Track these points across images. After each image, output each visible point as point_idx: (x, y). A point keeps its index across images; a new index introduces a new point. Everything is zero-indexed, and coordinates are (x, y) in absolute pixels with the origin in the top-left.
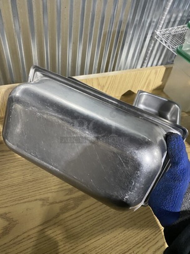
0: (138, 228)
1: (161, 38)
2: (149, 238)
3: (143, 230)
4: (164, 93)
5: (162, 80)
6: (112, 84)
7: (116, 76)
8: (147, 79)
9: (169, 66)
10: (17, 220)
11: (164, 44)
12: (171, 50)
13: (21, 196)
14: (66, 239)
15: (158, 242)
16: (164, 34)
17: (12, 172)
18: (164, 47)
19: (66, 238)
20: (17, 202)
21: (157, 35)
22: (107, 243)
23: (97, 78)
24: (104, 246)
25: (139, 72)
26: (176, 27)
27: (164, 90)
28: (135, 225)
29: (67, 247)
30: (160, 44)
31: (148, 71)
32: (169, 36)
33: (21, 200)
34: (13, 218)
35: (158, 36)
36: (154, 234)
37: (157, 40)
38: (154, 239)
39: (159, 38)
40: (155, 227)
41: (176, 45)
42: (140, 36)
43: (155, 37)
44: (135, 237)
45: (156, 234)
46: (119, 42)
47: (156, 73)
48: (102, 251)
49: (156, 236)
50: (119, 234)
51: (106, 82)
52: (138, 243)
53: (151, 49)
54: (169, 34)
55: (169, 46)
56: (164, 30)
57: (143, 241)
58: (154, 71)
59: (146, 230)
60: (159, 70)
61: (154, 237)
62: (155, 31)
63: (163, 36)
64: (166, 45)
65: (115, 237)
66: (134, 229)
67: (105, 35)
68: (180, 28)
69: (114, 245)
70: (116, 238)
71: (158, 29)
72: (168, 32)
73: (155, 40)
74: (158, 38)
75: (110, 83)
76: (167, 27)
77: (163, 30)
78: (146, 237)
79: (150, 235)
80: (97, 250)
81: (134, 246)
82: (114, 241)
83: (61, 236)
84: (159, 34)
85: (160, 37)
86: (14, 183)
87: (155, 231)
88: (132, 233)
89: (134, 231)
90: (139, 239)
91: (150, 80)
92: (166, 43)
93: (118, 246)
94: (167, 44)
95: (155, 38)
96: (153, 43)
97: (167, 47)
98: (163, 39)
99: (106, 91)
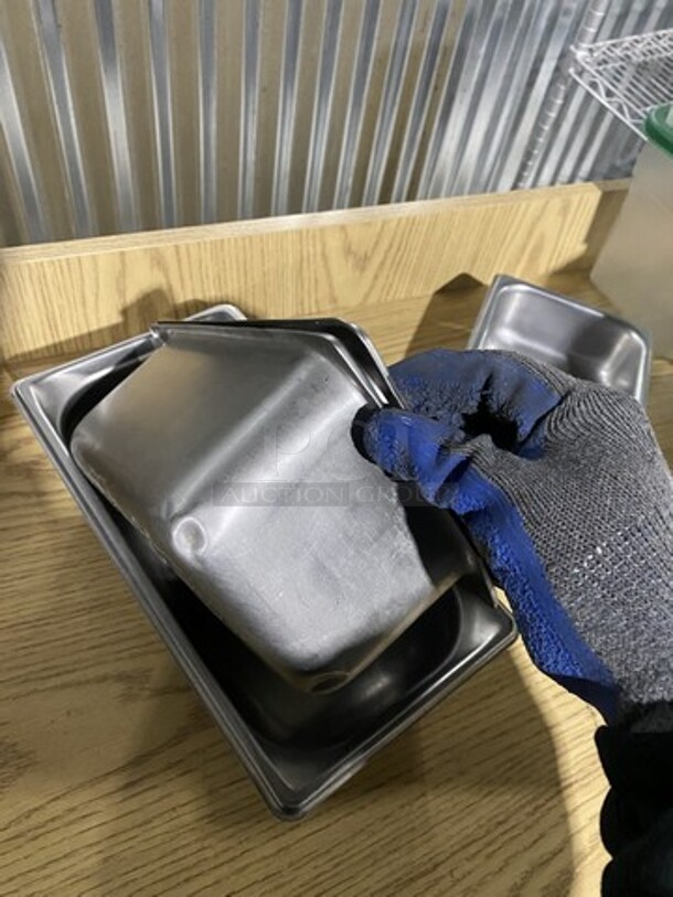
0: (472, 786)
1: (594, 77)
2: (512, 822)
3: (490, 792)
4: (593, 287)
5: (589, 239)
6: (399, 249)
7: (412, 222)
8: (530, 233)
9: (613, 185)
10: (31, 752)
11: (603, 100)
12: (628, 121)
13: (46, 665)
14: (207, 823)
15: (542, 836)
16: (605, 62)
17: (19, 575)
18: (602, 110)
19: (206, 820)
20: (32, 686)
21: (576, 61)
22: (357, 841)
23: (343, 228)
24: (348, 851)
25: (499, 205)
26: (648, 35)
27: (593, 275)
28: (462, 773)
29: (209, 853)
30: (588, 97)
31: (536, 205)
32: (623, 68)
33: (50, 677)
34: (14, 745)
35: (580, 69)
36: (529, 809)
37: (576, 84)
38: (528, 828)
39: (585, 75)
40: (532, 783)
41: (648, 102)
42: (513, 65)
43: (571, 71)
44: (459, 820)
45: (536, 809)
46: (436, 88)
47: (565, 210)
48: (339, 869)
49: (538, 815)
50: (403, 806)
51: (377, 243)
52: (470, 840)
53: (553, 115)
54: (622, 59)
55: (620, 109)
56: (604, 44)
57: (488, 832)
58: (556, 203)
59: (502, 793)
60: (576, 198)
61: (529, 822)
62: (572, 48)
63: (601, 68)
64: (609, 102)
65: (388, 816)
66: (459, 789)
67: (381, 62)
68: (666, 39)
69: (382, 847)
70: (388, 820)
71: (581, 39)
72: (618, 52)
73: (570, 81)
74: (580, 74)
75: (391, 245)
76: (615, 33)
77: (600, 44)
78: (500, 819)
79: (517, 811)
80: (321, 861)
81: (454, 849)
82: (385, 833)
83: (191, 812)
84: (584, 58)
85: (588, 72)
86: (22, 613)
87: (534, 799)
88: (449, 805)
89: (457, 799)
90: (475, 826)
91: (542, 237)
92: (609, 94)
93: (396, 850)
94: (614, 99)
95: (570, 76)
96: (561, 95)
97: (613, 109)
98: (599, 79)
99: (376, 277)
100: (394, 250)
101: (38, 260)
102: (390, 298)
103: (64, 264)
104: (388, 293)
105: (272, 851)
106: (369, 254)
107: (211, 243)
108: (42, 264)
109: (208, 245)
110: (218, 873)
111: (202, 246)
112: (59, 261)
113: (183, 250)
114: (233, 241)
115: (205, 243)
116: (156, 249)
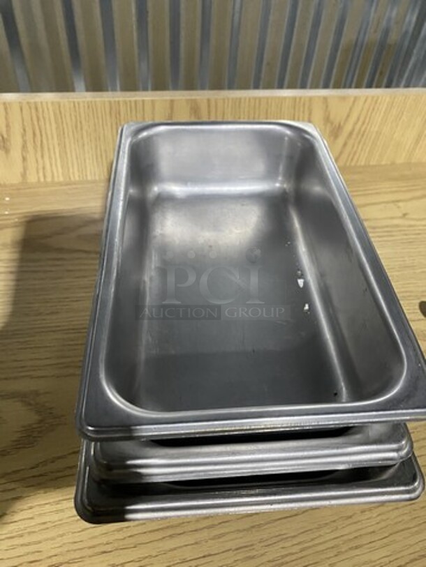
6: (363, 123)
10: (63, 416)
22: (322, 533)
23: (325, 98)
24: (313, 540)
34: (51, 409)
44: (417, 533)
48: (304, 553)
51: (348, 116)
65: (350, 517)
67: (346, 51)
69: (345, 542)
70: (350, 521)
75: (358, 119)
80: (288, 544)
81: (412, 557)
82: (346, 531)
88: (406, 518)
93: (357, 548)
99: (345, 144)
100: (360, 123)
101: (117, 99)
102: (353, 164)
103: (133, 105)
104: (352, 159)
105: (246, 526)
106: (342, 124)
107: (233, 99)
108: (119, 102)
109: (230, 101)
110: (198, 536)
111: (226, 101)
112: (130, 101)
113: (213, 103)
114: (247, 100)
115: (228, 99)
116: (195, 101)
